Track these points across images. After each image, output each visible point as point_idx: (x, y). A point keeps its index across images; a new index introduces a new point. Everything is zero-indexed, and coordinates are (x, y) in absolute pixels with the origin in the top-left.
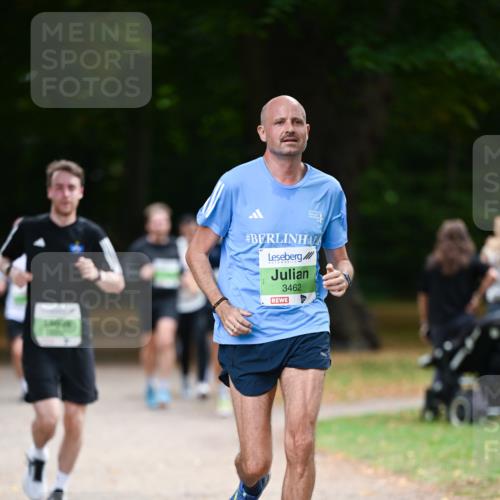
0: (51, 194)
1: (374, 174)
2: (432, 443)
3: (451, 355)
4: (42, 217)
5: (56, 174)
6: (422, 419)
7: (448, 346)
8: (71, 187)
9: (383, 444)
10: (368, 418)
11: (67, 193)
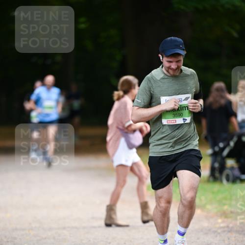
2: (213, 193)
3: (222, 149)
6: (208, 181)
7: (221, 145)
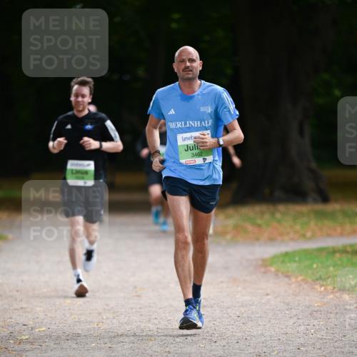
0: (73, 99)
1: (326, 76)
4: (70, 113)
5: (76, 87)
8: (83, 96)
9: (331, 269)
10: (321, 250)
11: (80, 99)
